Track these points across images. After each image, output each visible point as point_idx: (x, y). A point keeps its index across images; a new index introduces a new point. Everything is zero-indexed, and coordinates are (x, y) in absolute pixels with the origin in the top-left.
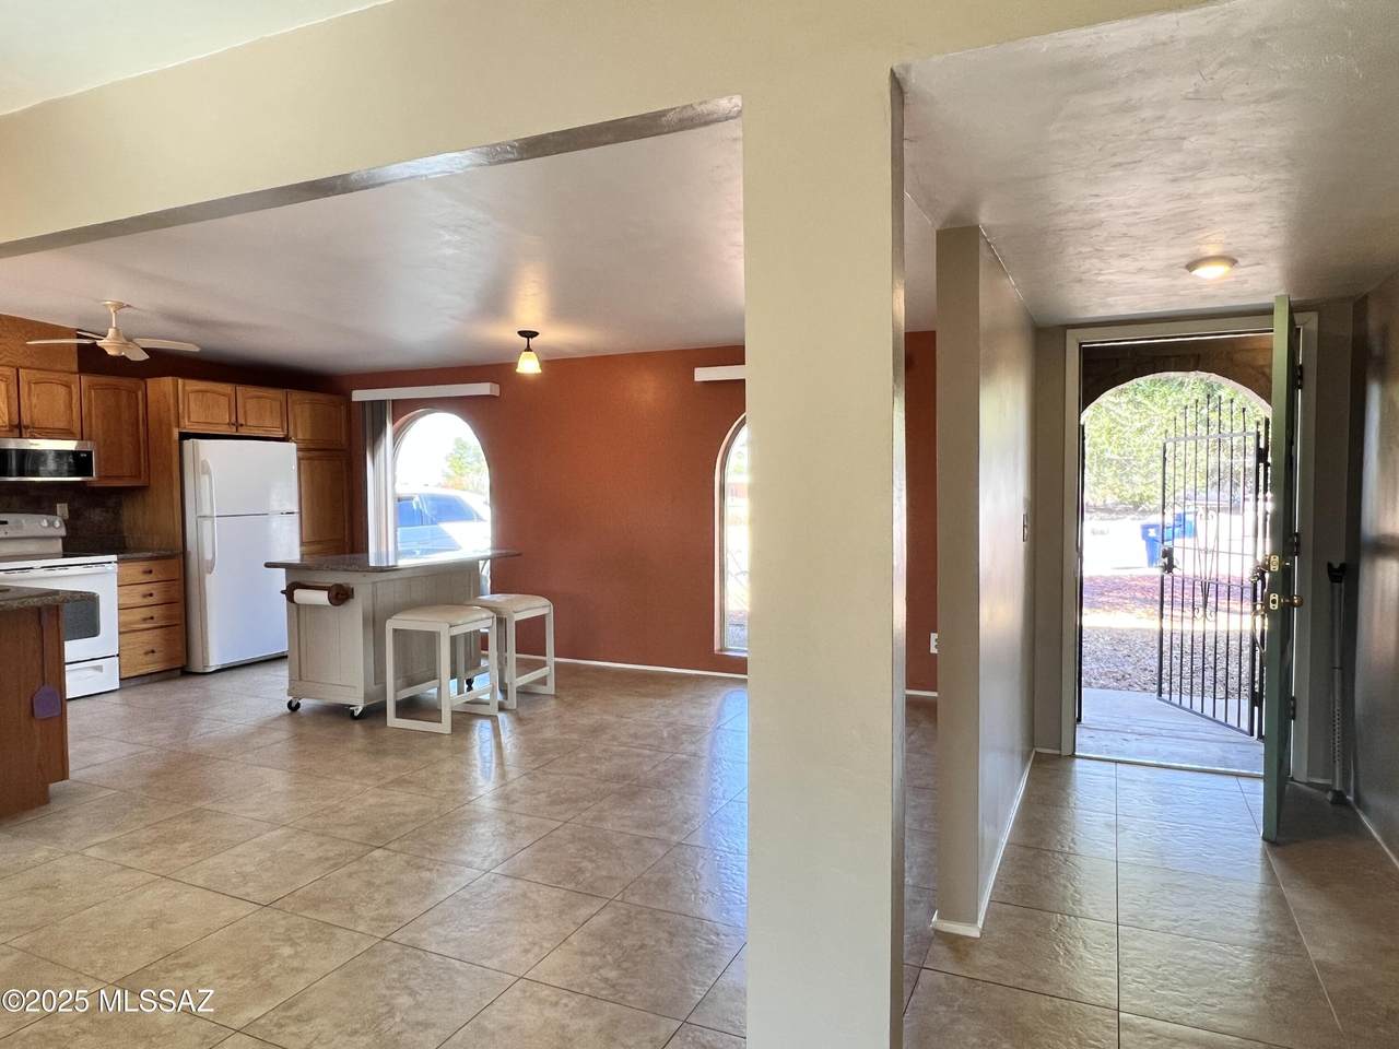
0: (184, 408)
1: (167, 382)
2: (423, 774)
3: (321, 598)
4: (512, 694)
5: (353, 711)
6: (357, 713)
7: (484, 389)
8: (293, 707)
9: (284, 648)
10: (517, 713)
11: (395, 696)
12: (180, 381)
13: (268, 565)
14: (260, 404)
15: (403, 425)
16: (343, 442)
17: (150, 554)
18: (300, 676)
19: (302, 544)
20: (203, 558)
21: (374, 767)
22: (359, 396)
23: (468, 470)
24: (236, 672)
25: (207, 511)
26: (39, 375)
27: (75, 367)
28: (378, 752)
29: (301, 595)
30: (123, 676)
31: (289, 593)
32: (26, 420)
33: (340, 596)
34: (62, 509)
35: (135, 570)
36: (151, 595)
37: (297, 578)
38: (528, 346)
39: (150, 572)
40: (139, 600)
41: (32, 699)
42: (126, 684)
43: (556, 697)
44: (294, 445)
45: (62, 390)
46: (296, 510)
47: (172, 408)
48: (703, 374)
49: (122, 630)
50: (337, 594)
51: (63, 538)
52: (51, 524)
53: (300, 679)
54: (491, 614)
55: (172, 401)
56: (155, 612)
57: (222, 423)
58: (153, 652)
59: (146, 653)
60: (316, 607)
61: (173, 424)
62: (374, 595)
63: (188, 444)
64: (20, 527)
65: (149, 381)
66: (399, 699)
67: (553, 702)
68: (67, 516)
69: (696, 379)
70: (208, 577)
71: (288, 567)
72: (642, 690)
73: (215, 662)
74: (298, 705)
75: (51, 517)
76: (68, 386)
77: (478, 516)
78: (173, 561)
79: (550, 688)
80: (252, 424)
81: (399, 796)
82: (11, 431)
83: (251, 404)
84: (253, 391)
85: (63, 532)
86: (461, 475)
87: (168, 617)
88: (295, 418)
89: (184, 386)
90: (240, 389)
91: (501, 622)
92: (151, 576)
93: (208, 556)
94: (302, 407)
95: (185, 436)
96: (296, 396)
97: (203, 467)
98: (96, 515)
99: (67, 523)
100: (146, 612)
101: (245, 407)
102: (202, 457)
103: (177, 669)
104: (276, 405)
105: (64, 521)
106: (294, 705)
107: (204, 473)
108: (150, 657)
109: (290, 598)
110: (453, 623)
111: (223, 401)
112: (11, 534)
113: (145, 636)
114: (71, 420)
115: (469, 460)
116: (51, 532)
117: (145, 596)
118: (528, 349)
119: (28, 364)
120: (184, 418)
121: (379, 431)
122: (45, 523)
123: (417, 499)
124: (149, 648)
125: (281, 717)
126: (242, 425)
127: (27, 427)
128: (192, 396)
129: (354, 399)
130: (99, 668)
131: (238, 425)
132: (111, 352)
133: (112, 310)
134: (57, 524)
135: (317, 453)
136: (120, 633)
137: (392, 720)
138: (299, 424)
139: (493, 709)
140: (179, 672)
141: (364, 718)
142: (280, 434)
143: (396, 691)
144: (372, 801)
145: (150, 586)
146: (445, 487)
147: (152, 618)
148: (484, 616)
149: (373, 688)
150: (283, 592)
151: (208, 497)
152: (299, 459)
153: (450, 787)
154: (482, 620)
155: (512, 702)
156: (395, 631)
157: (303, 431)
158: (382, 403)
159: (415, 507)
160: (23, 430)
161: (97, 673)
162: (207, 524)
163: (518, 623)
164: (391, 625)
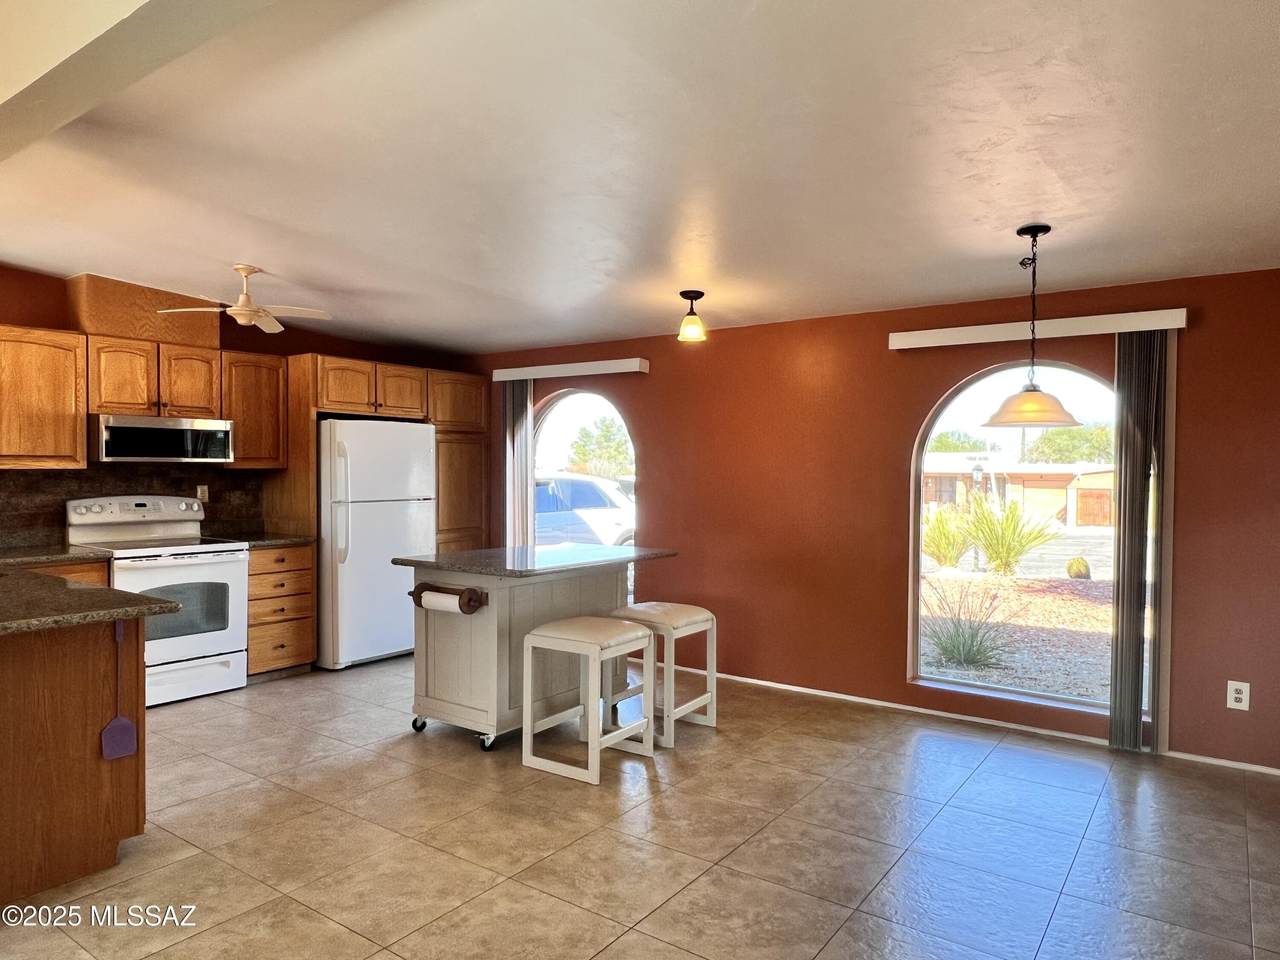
0: (322, 389)
1: (307, 359)
2: (570, 857)
3: (451, 603)
4: (669, 727)
5: (483, 741)
6: (488, 743)
7: (633, 365)
8: (419, 727)
9: (409, 645)
10: (676, 755)
11: (533, 727)
12: (319, 357)
13: (395, 562)
14: (401, 384)
15: (544, 406)
16: (483, 425)
17: (282, 542)
18: (427, 692)
19: (439, 531)
20: (337, 545)
21: (505, 837)
22: (500, 375)
23: (591, 456)
24: (364, 670)
25: (340, 497)
26: (178, 350)
27: (217, 343)
28: (510, 809)
29: (430, 599)
30: (251, 673)
31: (416, 595)
32: (165, 399)
33: (472, 603)
34: (202, 491)
35: (268, 557)
36: (283, 585)
37: (428, 579)
38: (692, 308)
39: (283, 560)
40: (269, 591)
41: (101, 734)
42: (255, 680)
43: (718, 731)
44: (433, 427)
45: (201, 367)
46: (433, 496)
47: (311, 385)
48: (898, 341)
49: (251, 622)
50: (470, 600)
51: (201, 522)
52: (189, 507)
53: (427, 696)
54: (648, 632)
55: (311, 378)
56: (286, 603)
57: (361, 402)
58: (282, 646)
59: (276, 648)
60: (446, 614)
61: (311, 403)
62: (511, 601)
63: (325, 424)
64: (157, 509)
65: (290, 358)
66: (536, 732)
67: (715, 739)
68: (206, 499)
69: (890, 348)
70: (340, 566)
71: (418, 565)
72: (824, 728)
73: (344, 660)
74: (424, 725)
75: (190, 500)
76: (208, 362)
77: (611, 501)
78: (309, 548)
79: (711, 720)
80: (392, 403)
81: (540, 901)
82: (149, 408)
83: (391, 383)
84: (392, 369)
85: (201, 516)
86: (586, 461)
87: (299, 609)
88: (434, 399)
89: (323, 363)
90: (381, 367)
91: (660, 641)
92: (284, 564)
93: (341, 545)
94: (443, 386)
95: (322, 416)
96: (437, 375)
97: (339, 446)
98: (236, 498)
99: (206, 507)
100: (277, 604)
101: (384, 385)
102: (338, 439)
103: (307, 664)
104: (416, 385)
105: (203, 503)
106: (419, 724)
107: (339, 456)
108: (280, 652)
109: (418, 602)
110: (605, 644)
111: (363, 380)
112: (149, 518)
113: (277, 629)
114: (210, 400)
115: (592, 447)
116: (189, 515)
117: (276, 586)
118: (692, 313)
119: (170, 339)
120: (321, 397)
121: (519, 411)
122: (183, 507)
123: (553, 485)
124: (278, 642)
125: (405, 739)
126: (381, 405)
127: (165, 405)
128: (331, 373)
129: (494, 380)
130: (226, 664)
131: (377, 405)
132: (241, 321)
133: (243, 275)
134: (196, 507)
135: (454, 436)
136: (249, 626)
137: (529, 759)
138: (438, 406)
139: (647, 749)
140: (309, 668)
141: (497, 749)
142: (420, 416)
143: (535, 719)
144: (503, 907)
145: (280, 576)
146: (572, 471)
147: (283, 610)
148: (640, 634)
149: (508, 713)
150: (410, 594)
151: (343, 479)
152: (438, 442)
153: (605, 889)
154: (638, 638)
155: (669, 739)
156: (534, 648)
157: (442, 410)
158: (523, 383)
159: (550, 492)
160: (162, 408)
161: (224, 669)
162: (340, 510)
163: (679, 642)
164: (531, 641)
